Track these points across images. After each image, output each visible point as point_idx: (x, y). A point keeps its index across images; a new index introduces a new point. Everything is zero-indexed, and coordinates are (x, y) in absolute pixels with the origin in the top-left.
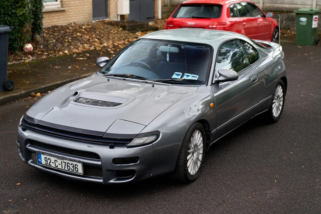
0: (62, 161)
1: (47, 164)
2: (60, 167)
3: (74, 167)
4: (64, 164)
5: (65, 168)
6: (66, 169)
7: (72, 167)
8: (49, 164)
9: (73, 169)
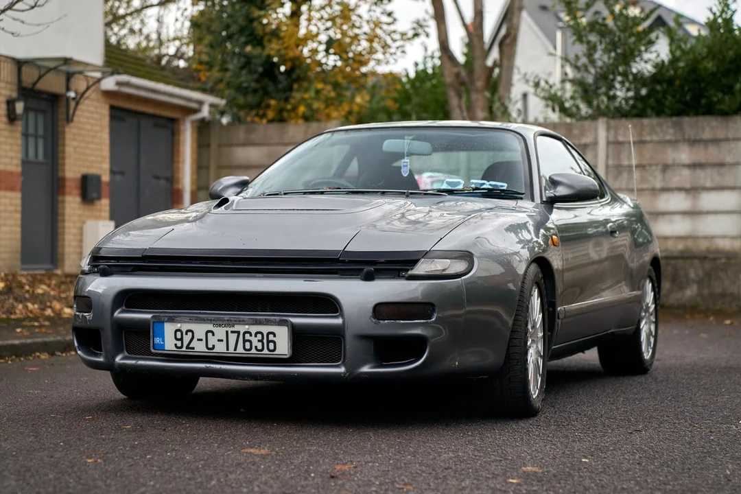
0: (226, 329)
1: (182, 347)
2: (220, 348)
3: (265, 341)
4: (233, 337)
5: (235, 349)
6: (240, 349)
7: (259, 341)
8: (188, 347)
9: (260, 347)
